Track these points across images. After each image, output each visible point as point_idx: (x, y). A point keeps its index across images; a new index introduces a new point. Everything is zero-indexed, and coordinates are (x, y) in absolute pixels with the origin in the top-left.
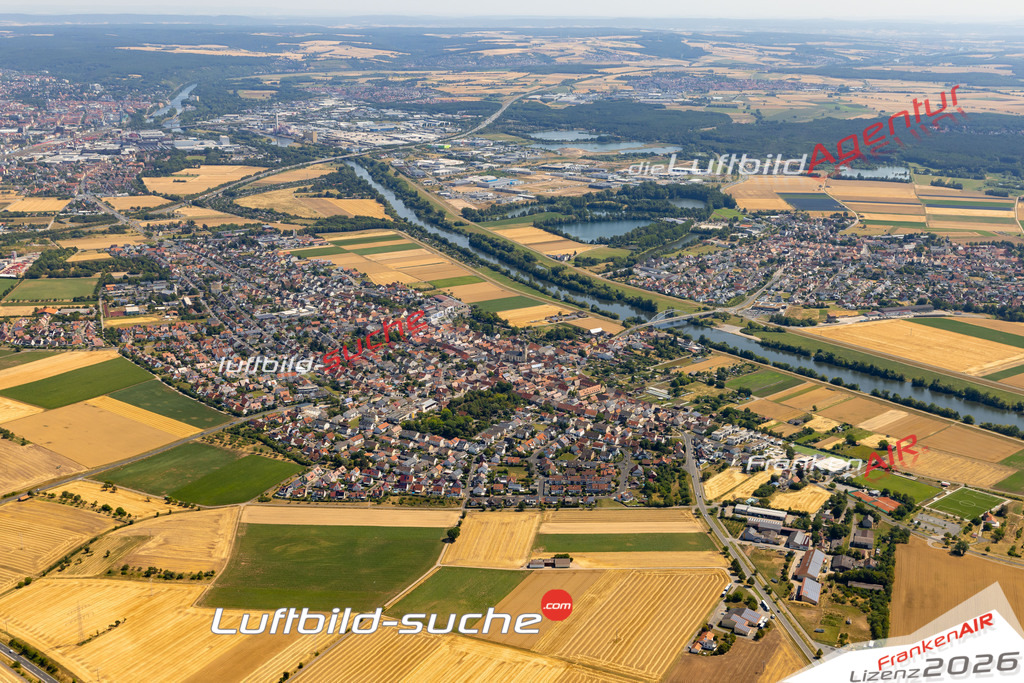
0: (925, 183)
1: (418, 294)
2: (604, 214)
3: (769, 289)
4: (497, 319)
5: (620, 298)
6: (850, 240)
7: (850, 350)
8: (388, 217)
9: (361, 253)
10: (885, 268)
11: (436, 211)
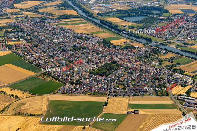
1: (89, 36)
2: (135, 14)
3: (181, 35)
4: (110, 43)
5: (142, 37)
8: (78, 15)
9: (72, 24)
11: (91, 13)
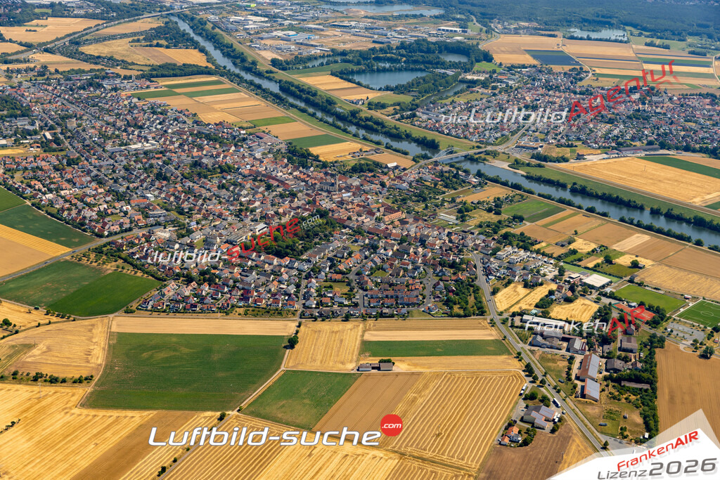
0: (640, 44)
1: (242, 132)
2: (388, 65)
3: (527, 130)
4: (310, 154)
5: (408, 137)
6: (587, 90)
7: (598, 183)
8: (210, 65)
9: (191, 95)
10: (618, 114)
11: (250, 60)
